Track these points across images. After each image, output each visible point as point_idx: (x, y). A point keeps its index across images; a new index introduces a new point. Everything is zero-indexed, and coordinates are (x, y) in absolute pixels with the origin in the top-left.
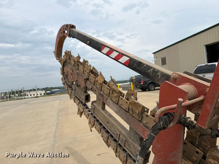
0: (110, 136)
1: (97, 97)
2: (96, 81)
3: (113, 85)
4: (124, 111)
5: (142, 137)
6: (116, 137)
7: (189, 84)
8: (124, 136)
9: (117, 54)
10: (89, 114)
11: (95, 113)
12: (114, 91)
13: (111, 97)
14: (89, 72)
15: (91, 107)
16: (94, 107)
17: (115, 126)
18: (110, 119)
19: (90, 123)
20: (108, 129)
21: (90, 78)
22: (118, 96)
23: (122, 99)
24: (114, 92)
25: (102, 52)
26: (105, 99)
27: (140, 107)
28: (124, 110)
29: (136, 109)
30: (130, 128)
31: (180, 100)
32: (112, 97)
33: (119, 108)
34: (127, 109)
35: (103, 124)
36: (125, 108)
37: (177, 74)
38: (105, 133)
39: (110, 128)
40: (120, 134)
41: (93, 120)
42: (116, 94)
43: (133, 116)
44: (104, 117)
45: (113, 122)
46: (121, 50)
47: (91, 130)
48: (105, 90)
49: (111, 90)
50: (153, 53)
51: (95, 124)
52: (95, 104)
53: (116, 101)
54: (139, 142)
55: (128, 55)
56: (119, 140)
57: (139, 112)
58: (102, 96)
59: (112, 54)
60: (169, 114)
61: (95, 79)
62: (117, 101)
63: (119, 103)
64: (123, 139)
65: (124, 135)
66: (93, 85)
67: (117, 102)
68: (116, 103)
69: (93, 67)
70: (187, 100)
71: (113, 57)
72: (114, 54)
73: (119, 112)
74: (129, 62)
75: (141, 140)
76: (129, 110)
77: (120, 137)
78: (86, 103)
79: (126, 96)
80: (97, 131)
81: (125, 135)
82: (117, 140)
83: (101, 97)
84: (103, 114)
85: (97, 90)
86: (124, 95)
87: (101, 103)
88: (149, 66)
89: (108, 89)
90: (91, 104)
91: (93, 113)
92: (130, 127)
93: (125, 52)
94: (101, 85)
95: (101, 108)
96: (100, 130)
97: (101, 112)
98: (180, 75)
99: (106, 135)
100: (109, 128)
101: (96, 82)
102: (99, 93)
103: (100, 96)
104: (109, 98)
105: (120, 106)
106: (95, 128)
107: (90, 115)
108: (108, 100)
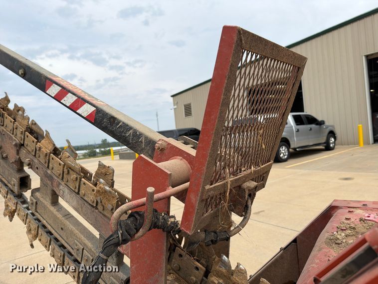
0: (66, 254)
1: (41, 180)
2: (38, 149)
3: (69, 157)
4: (89, 206)
5: (119, 251)
6: (77, 254)
7: (181, 158)
8: (90, 251)
9: (75, 98)
10: (27, 214)
11: (38, 211)
12: (70, 169)
13: (67, 180)
14: (25, 131)
15: (31, 200)
16: (35, 201)
17: (75, 235)
18: (67, 223)
19: (29, 231)
20: (63, 240)
21: (26, 142)
22: (79, 179)
23: (84, 183)
24: (71, 172)
25: (47, 92)
26: (55, 184)
27: (113, 197)
28: (90, 204)
29: (107, 202)
30: (100, 237)
31: (150, 189)
32: (67, 182)
33: (81, 202)
34: (93, 202)
35: (53, 232)
36: (91, 200)
37: (165, 141)
38: (57, 248)
39: (67, 238)
40: (83, 249)
41: (34, 225)
42: (75, 175)
43: (104, 215)
44: (55, 218)
45: (71, 227)
46: (82, 91)
47: (32, 246)
48: (54, 168)
49: (65, 167)
50: (173, 96)
51: (40, 232)
52: (38, 194)
53: (75, 188)
54: (115, 259)
55: (94, 102)
56: (82, 258)
57: (113, 206)
58: (50, 178)
59: (65, 98)
60: (135, 215)
61: (36, 144)
62: (77, 187)
63: (80, 192)
64: (88, 257)
65: (91, 249)
66: (32, 157)
67: (77, 191)
68: (76, 193)
69: (33, 121)
70: (170, 187)
71: (68, 105)
72: (69, 99)
73: (80, 209)
74: (94, 115)
75: (118, 256)
76: (97, 204)
77: (84, 253)
78: (24, 193)
79: (94, 178)
80: (43, 245)
81: (93, 249)
82: (79, 259)
83: (48, 182)
84: (53, 214)
85: (40, 166)
86: (91, 175)
87: (49, 192)
88: (127, 125)
89: (60, 164)
90: (30, 195)
91: (34, 212)
92: (99, 234)
93: (89, 95)
94: (48, 156)
95: (50, 202)
96: (48, 243)
97: (49, 210)
98: (169, 144)
99: (59, 252)
100: (65, 238)
101: (37, 152)
102: (44, 174)
103: (46, 178)
104: (63, 183)
105: (82, 198)
106: (40, 240)
107: (30, 216)
108: (61, 187)
